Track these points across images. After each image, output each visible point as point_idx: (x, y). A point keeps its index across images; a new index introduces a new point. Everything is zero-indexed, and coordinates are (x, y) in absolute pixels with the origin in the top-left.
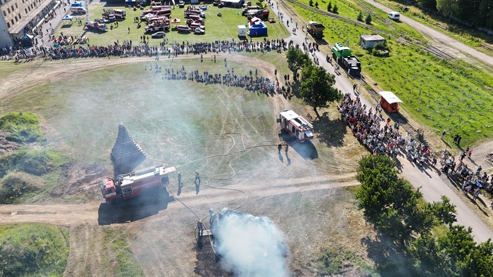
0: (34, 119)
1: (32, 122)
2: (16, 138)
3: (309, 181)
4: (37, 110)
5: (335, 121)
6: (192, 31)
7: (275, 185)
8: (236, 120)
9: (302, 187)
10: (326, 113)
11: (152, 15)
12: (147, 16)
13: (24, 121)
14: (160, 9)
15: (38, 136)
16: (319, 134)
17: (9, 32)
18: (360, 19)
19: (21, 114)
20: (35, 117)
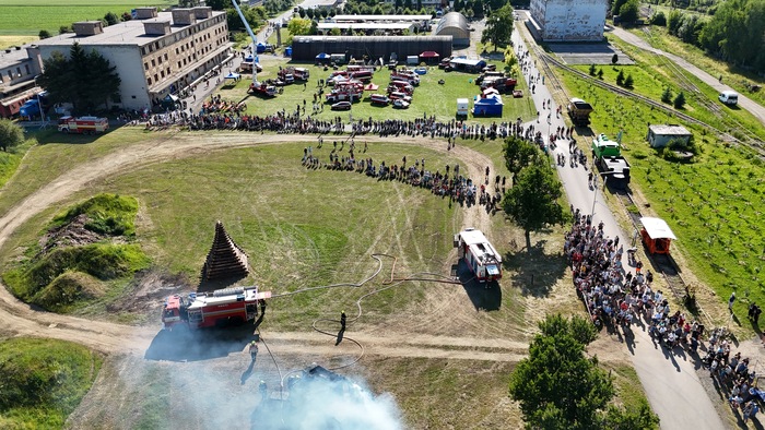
0: (132, 206)
1: (128, 209)
2: (99, 227)
3: (469, 344)
4: (143, 194)
5: (552, 257)
6: (391, 103)
7: (413, 342)
8: (398, 237)
9: (454, 352)
10: (543, 242)
11: (343, 78)
12: (336, 78)
13: (119, 206)
14: (358, 69)
15: (127, 228)
16: (516, 274)
17: (148, 91)
18: (666, 99)
19: (117, 197)
20: (135, 203)
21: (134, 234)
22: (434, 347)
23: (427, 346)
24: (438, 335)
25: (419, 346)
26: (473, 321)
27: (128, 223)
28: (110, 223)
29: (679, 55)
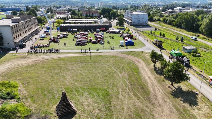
0: (16, 85)
1: (14, 87)
4: (19, 80)
6: (98, 43)
11: (80, 36)
12: (77, 36)
13: (10, 86)
18: (177, 39)
19: (9, 82)
20: (17, 84)
21: (19, 98)
27: (16, 93)
28: (8, 94)
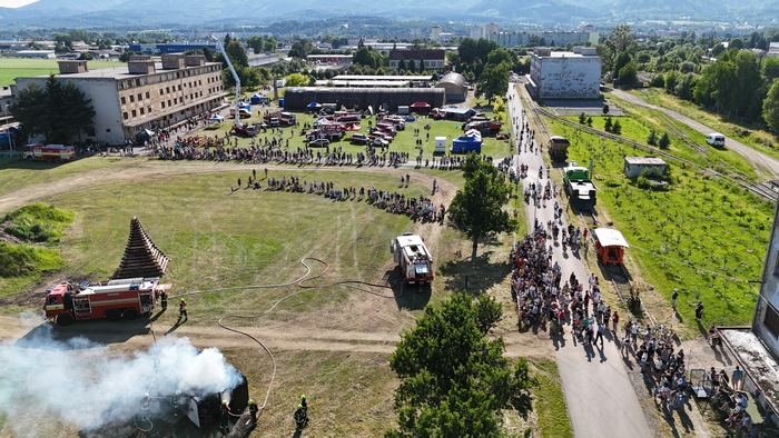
0: (68, 217)
2: (21, 232)
3: (380, 339)
5: (496, 265)
7: (319, 337)
8: (338, 247)
10: (491, 253)
13: (50, 216)
14: (345, 114)
15: (53, 236)
16: (451, 279)
17: (121, 124)
18: (652, 141)
20: (71, 216)
21: (57, 241)
22: (341, 341)
23: (333, 341)
24: (349, 330)
25: (324, 340)
26: (391, 318)
27: (55, 231)
28: (36, 229)
29: (674, 109)
